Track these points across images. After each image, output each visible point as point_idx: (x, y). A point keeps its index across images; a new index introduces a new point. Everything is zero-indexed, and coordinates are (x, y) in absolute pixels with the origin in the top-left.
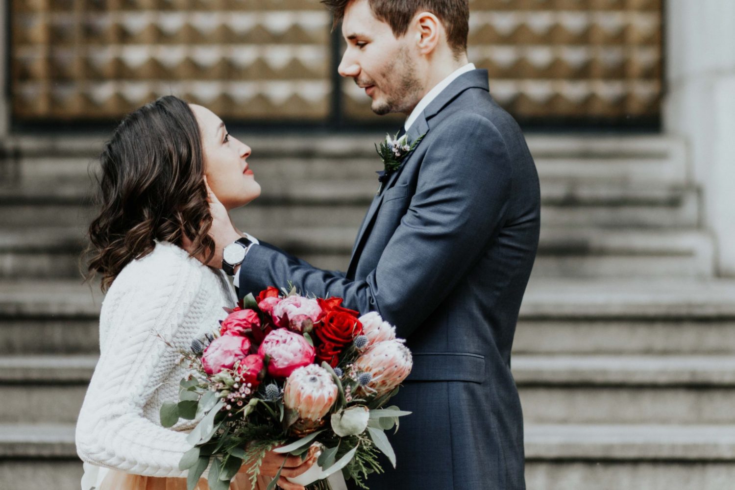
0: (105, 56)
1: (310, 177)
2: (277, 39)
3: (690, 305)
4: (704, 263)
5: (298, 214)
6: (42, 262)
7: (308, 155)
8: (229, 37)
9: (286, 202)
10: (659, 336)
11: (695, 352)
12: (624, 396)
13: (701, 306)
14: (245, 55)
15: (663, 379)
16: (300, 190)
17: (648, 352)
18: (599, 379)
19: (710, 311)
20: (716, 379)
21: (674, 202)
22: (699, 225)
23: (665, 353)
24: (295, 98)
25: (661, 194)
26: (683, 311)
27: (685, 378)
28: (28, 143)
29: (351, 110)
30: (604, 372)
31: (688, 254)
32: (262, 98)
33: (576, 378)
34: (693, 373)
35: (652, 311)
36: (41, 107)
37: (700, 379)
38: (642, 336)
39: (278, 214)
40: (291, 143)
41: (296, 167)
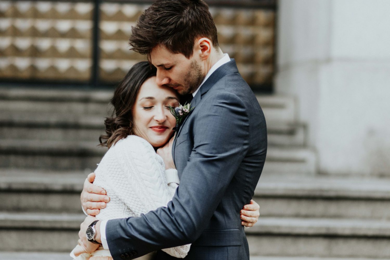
1: (86, 113)
2: (63, 35)
3: (321, 190)
4: (311, 166)
5: (83, 133)
7: (86, 101)
8: (35, 33)
9: (77, 127)
10: (304, 207)
11: (323, 216)
12: (289, 241)
13: (327, 191)
14: (45, 44)
15: (311, 232)
16: (84, 120)
17: (297, 216)
18: (276, 231)
19: (332, 194)
20: (340, 232)
21: (291, 132)
22: (304, 146)
23: (306, 216)
24: (72, 69)
25: (284, 127)
26: (318, 194)
27: (323, 231)
29: (102, 76)
30: (278, 227)
31: (302, 161)
32: (53, 68)
33: (263, 230)
34: (328, 229)
35: (300, 193)
37: (332, 232)
38: (294, 207)
39: (72, 133)
40: (77, 94)
41: (79, 107)
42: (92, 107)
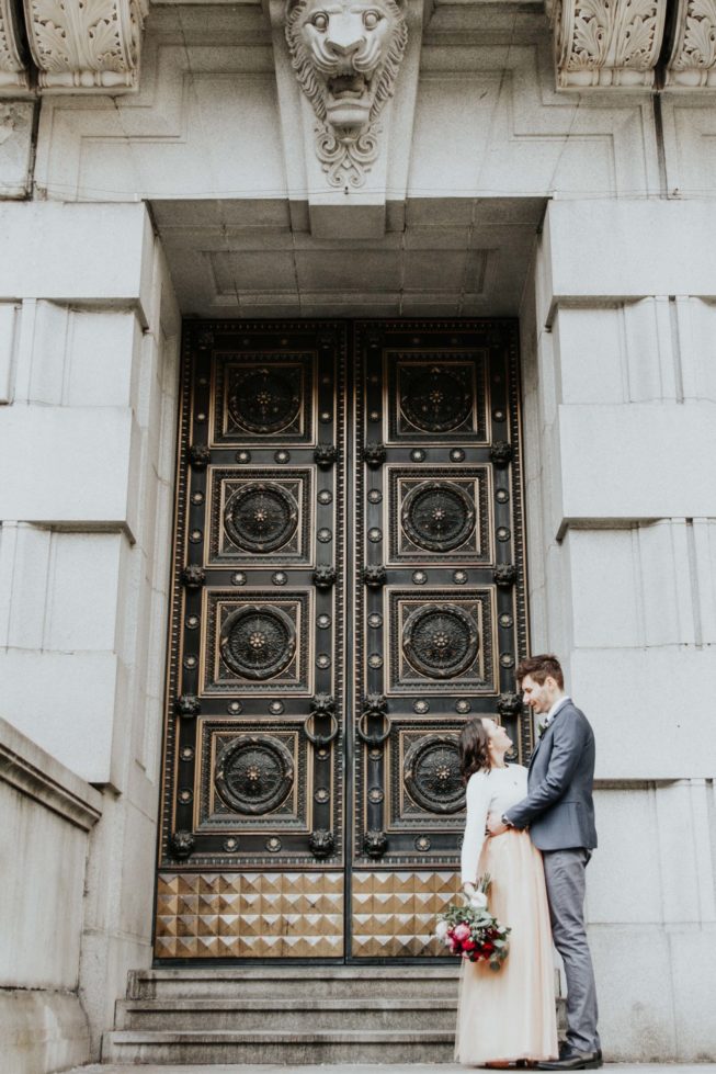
0: (211, 920)
1: (329, 994)
6: (164, 1052)
8: (284, 907)
14: (294, 918)
28: (161, 974)
29: (354, 950)
36: (173, 952)
40: (320, 972)
42: (336, 986)
